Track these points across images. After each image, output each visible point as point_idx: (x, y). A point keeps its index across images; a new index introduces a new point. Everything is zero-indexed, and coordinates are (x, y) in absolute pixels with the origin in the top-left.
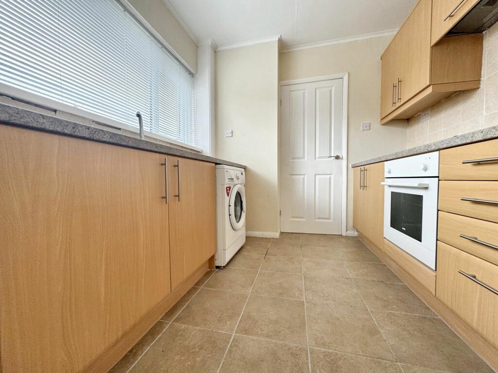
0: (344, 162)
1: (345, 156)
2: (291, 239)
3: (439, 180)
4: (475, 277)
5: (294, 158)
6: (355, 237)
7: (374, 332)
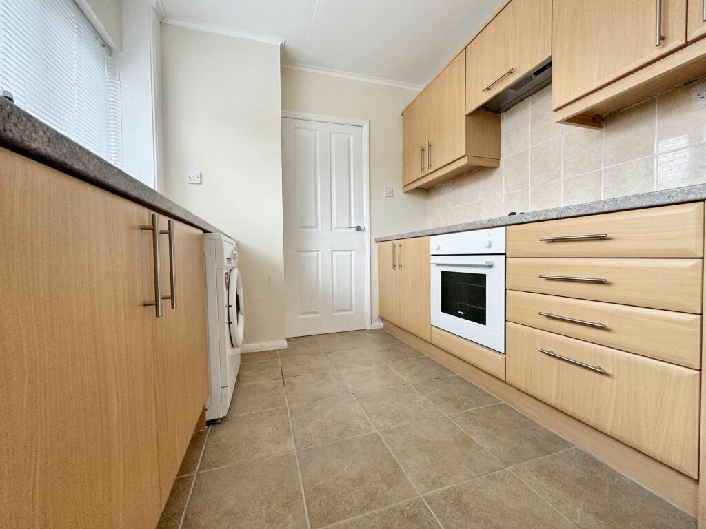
0: (366, 235)
1: (367, 228)
2: (306, 346)
3: (506, 258)
4: (552, 352)
5: (302, 227)
6: (380, 330)
7: (468, 442)
